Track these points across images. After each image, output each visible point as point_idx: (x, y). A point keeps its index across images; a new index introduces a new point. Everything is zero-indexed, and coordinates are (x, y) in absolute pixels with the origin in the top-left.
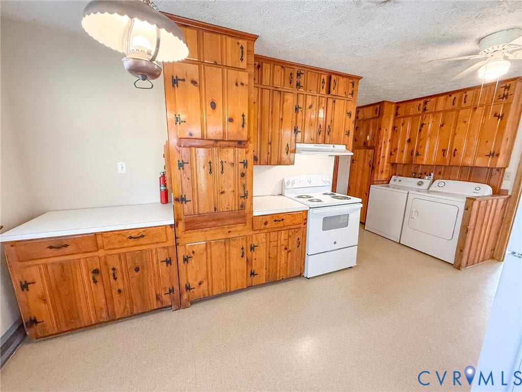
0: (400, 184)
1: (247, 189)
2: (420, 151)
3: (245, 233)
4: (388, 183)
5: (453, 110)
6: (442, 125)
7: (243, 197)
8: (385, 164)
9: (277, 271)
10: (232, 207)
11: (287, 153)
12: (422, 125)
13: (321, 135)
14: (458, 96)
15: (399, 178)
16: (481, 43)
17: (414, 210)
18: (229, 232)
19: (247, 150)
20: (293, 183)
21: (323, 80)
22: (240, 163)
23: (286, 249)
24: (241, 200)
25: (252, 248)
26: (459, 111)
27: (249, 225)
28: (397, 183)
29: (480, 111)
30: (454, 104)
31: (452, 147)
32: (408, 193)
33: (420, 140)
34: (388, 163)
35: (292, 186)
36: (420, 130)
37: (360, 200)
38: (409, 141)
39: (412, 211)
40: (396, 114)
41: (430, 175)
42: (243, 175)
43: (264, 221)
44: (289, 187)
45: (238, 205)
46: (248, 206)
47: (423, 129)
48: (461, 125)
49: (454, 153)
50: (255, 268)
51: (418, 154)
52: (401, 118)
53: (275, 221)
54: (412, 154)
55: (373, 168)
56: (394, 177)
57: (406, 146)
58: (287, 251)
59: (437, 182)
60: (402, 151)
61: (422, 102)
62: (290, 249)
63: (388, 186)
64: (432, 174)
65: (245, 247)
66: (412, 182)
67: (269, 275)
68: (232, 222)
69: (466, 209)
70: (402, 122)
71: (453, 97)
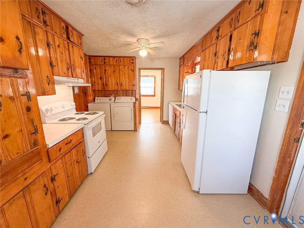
0: (101, 101)
1: (36, 123)
2: (107, 83)
3: (43, 169)
4: (94, 101)
5: (117, 65)
6: (114, 72)
7: (34, 133)
8: (91, 91)
9: (75, 184)
10: (23, 150)
11: (49, 84)
12: (105, 70)
13: (70, 70)
14: (118, 58)
15: (99, 98)
16: (138, 41)
17: (115, 112)
18: (26, 179)
19: (27, 80)
20: (51, 111)
21: (63, 26)
22: (22, 95)
23: (77, 162)
24: (32, 137)
25: (53, 179)
26: (119, 66)
27: (45, 159)
28: (99, 101)
29: (126, 67)
30: (117, 62)
31: (120, 81)
32: (110, 105)
33: (106, 78)
34: (91, 90)
35: (51, 113)
36: (105, 73)
37: (103, 112)
38: (101, 78)
39: (114, 113)
40: (90, 62)
41: (112, 95)
42: (29, 109)
43: (58, 148)
44: (49, 114)
45: (30, 144)
46: (40, 141)
47: (106, 73)
48: (121, 72)
49: (121, 85)
50: (59, 195)
51: (106, 85)
52: (93, 65)
53: (66, 144)
54: (104, 85)
55: (85, 93)
56: (96, 98)
57: (100, 81)
58: (78, 163)
59: (117, 98)
60: (98, 84)
61: (103, 58)
62: (79, 160)
63: (95, 103)
64: (113, 94)
65: (46, 184)
66: (106, 99)
67: (70, 192)
68: (26, 166)
69: (134, 107)
70: (94, 68)
71: (116, 59)
